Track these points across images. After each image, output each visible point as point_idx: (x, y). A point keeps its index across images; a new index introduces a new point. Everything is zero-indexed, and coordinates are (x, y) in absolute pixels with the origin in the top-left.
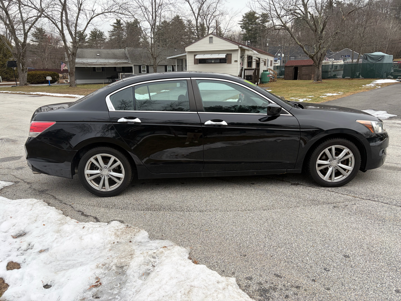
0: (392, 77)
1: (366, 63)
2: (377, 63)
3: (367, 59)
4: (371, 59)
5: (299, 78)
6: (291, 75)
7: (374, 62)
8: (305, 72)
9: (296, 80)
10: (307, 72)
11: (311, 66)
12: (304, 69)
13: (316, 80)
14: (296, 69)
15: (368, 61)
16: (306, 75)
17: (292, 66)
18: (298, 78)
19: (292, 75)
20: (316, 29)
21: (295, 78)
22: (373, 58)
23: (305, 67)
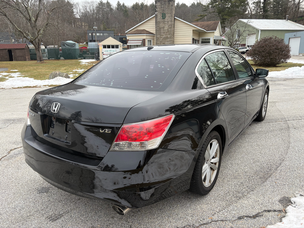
0: (83, 58)
1: (64, 48)
2: (72, 48)
3: (64, 45)
4: (67, 46)
5: (15, 59)
6: (6, 57)
7: (70, 47)
8: (19, 54)
9: (12, 62)
10: (21, 54)
11: (24, 49)
12: (17, 51)
13: (39, 61)
14: (10, 51)
15: (66, 47)
16: (21, 57)
17: (6, 49)
18: (13, 60)
19: (8, 57)
20: (30, 18)
21: (11, 59)
22: (68, 45)
23: (18, 50)
